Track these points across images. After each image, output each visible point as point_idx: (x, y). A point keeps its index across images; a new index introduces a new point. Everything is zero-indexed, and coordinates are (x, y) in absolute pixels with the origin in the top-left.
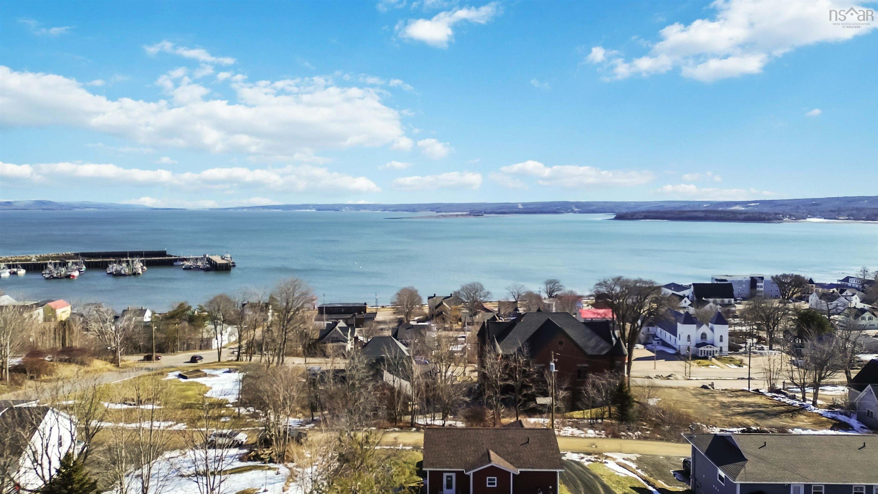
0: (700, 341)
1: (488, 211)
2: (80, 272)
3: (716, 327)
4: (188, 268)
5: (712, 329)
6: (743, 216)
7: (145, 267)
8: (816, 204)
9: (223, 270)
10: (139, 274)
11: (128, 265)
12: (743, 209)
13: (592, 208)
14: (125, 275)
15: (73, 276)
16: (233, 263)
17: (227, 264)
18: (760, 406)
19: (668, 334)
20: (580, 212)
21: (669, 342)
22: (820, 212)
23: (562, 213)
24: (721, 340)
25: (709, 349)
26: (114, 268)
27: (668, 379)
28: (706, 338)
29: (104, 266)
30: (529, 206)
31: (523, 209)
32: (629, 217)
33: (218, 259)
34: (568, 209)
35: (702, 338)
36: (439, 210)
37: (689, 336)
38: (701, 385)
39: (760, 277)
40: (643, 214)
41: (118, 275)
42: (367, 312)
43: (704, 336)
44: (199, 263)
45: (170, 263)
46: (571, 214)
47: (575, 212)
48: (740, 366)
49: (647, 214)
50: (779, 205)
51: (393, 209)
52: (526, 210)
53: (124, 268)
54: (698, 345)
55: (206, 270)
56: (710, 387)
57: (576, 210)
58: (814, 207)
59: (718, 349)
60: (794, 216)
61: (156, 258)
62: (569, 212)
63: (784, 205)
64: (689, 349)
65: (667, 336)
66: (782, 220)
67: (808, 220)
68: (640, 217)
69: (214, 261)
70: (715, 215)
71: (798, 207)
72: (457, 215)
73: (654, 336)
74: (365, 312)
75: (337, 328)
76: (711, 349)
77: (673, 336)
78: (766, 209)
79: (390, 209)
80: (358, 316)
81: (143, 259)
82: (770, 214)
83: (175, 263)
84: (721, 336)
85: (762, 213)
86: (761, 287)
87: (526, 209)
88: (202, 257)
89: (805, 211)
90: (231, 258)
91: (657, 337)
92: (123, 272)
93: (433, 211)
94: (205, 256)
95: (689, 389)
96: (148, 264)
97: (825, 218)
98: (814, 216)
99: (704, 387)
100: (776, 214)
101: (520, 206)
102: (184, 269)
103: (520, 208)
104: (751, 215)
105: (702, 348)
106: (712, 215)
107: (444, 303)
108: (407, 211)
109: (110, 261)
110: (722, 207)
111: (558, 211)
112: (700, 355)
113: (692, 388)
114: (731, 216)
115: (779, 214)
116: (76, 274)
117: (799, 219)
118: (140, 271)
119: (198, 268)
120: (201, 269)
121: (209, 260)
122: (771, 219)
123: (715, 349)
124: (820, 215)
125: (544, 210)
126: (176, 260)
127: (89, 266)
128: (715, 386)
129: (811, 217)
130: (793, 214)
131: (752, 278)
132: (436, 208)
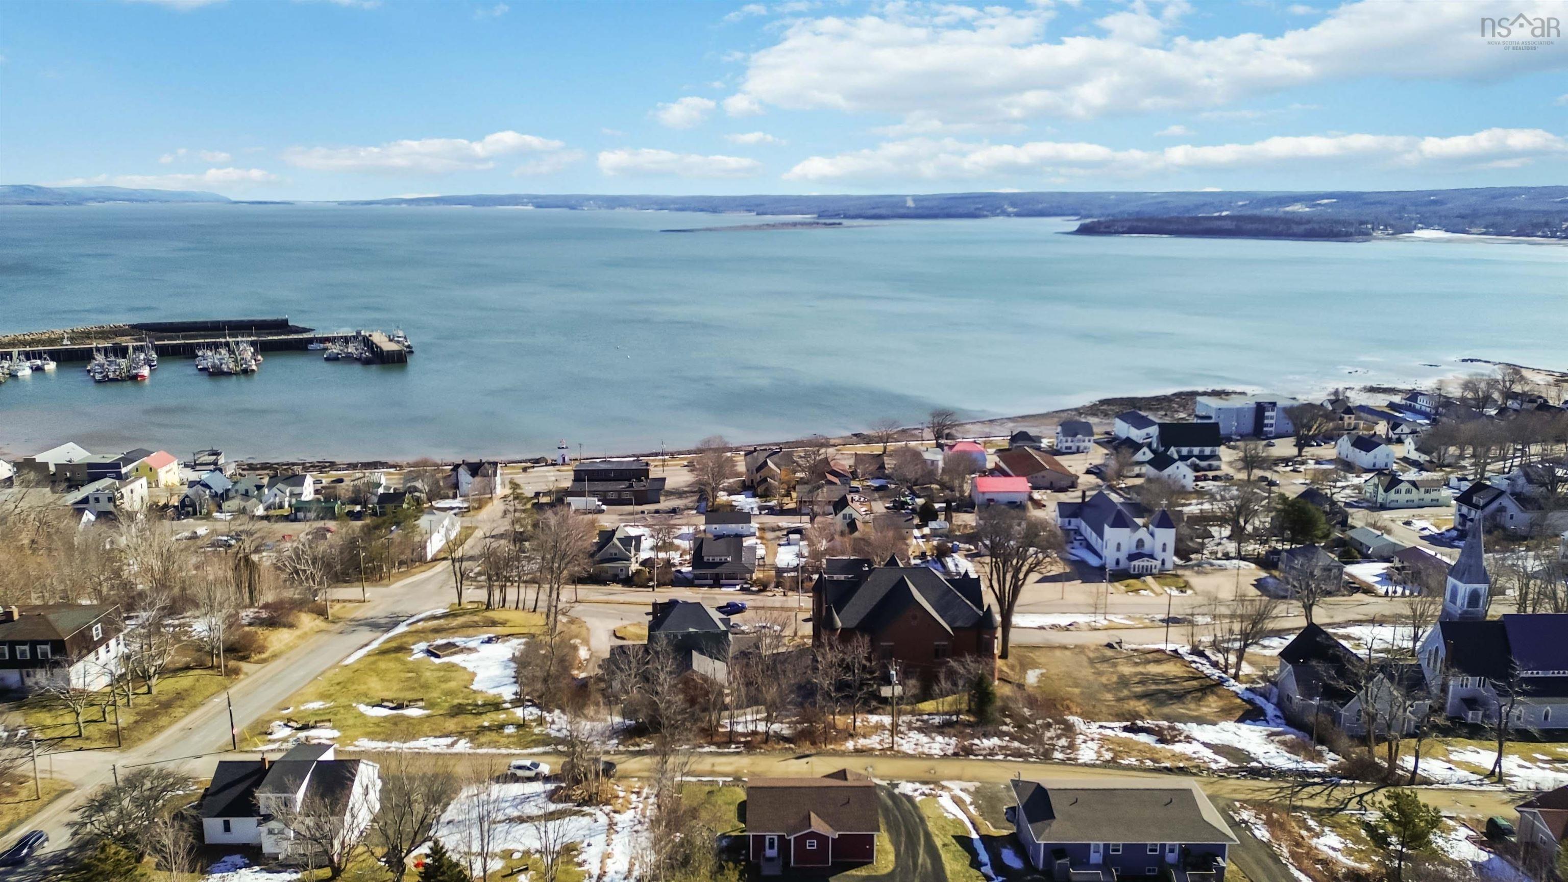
0: (1134, 550)
1: (852, 213)
2: (150, 366)
3: (1159, 532)
4: (333, 359)
5: (1152, 535)
6: (1302, 228)
7: (259, 357)
8: (1434, 202)
9: (393, 362)
10: (253, 371)
11: (231, 352)
12: (1307, 209)
13: (1040, 206)
14: (229, 374)
15: (143, 376)
16: (409, 347)
17: (399, 353)
18: (1168, 681)
19: (1094, 535)
20: (1018, 215)
21: (1096, 547)
22: (1440, 217)
23: (985, 216)
24: (1164, 550)
25: (1145, 564)
26: (208, 358)
27: (1068, 630)
28: (1143, 546)
29: (188, 353)
30: (926, 203)
31: (916, 208)
32: (1102, 229)
33: (380, 339)
34: (998, 208)
35: (1137, 547)
36: (761, 210)
37: (1119, 544)
38: (1105, 643)
39: (1270, 403)
40: (1128, 224)
41: (216, 373)
42: (651, 477)
43: (1140, 543)
44: (351, 349)
45: (301, 347)
46: (1001, 218)
47: (1008, 215)
48: (1182, 592)
49: (1135, 224)
50: (1371, 204)
51: (676, 206)
52: (920, 211)
53: (227, 362)
54: (1132, 557)
55: (367, 362)
56: (1115, 645)
57: (1010, 210)
58: (1432, 208)
59: (1159, 563)
60: (1392, 227)
61: (276, 338)
62: (998, 215)
63: (1379, 203)
64: (1118, 562)
65: (1092, 537)
66: (1370, 234)
67: (1417, 233)
68: (1121, 230)
69: (377, 347)
70: (1254, 226)
71: (1403, 208)
72: (795, 224)
73: (1077, 532)
74: (647, 477)
75: (615, 540)
76: (1149, 564)
77: (1099, 540)
78: (1347, 212)
79: (672, 206)
80: (637, 486)
81: (253, 338)
82: (1351, 224)
83: (310, 347)
84: (1164, 545)
85: (1337, 222)
86: (1272, 418)
87: (922, 208)
88: (354, 334)
89: (1414, 216)
90: (405, 338)
91: (1081, 535)
92: (225, 368)
93: (750, 211)
94: (359, 333)
95: (1088, 648)
96: (263, 348)
97: (1447, 231)
98: (1428, 226)
99: (1110, 646)
100: (1362, 223)
101: (910, 203)
102: (327, 359)
103: (908, 208)
104: (1316, 226)
105: (1136, 563)
106: (1249, 226)
107: (770, 463)
108: (702, 210)
109: (198, 344)
110: (1270, 206)
111: (977, 212)
112: (1132, 572)
113: (1093, 647)
114: (1281, 227)
115: (1366, 223)
116: (145, 371)
117: (1401, 233)
118: (254, 367)
119: (349, 359)
120: (356, 359)
121: (367, 342)
122: (1351, 234)
123: (1154, 563)
124: (1439, 225)
125: (953, 211)
126: (311, 341)
127: (163, 352)
128: (1123, 644)
129: (1422, 228)
130: (1392, 222)
131: (1259, 405)
132: (757, 205)
